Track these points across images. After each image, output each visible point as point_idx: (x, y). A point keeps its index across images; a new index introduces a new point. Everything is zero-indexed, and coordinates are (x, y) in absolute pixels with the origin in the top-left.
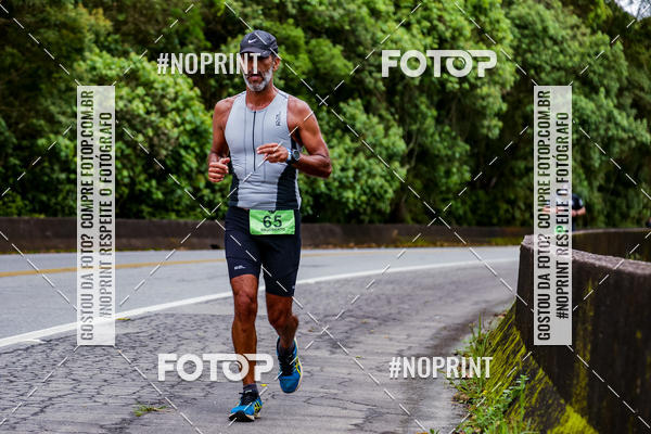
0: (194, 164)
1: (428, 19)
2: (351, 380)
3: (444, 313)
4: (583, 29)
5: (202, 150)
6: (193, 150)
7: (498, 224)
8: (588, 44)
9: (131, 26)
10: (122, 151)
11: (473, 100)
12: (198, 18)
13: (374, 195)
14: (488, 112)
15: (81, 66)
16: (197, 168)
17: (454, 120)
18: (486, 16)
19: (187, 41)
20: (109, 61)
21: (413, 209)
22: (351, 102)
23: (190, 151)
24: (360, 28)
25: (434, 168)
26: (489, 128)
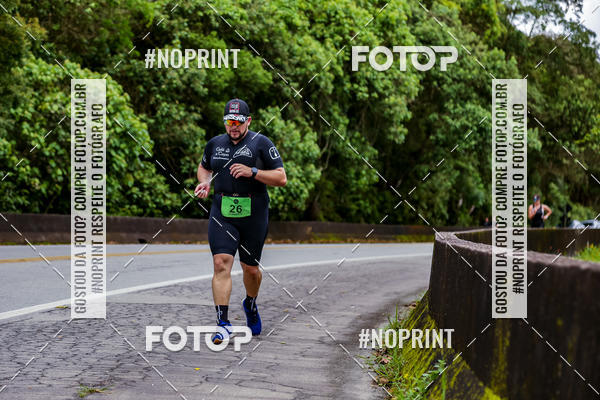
0: (124, 165)
1: (340, 33)
2: (278, 365)
3: (357, 303)
4: (481, 45)
5: (131, 151)
6: (123, 151)
7: (403, 223)
8: (485, 58)
9: (65, 35)
10: (57, 151)
11: (381, 108)
12: (128, 29)
13: (291, 194)
14: (395, 120)
15: (19, 72)
16: (126, 168)
17: (363, 127)
18: (393, 32)
19: (117, 50)
20: (44, 67)
21: (326, 207)
22: (270, 109)
23: (120, 152)
24: (277, 41)
25: (345, 171)
26: (395, 134)
